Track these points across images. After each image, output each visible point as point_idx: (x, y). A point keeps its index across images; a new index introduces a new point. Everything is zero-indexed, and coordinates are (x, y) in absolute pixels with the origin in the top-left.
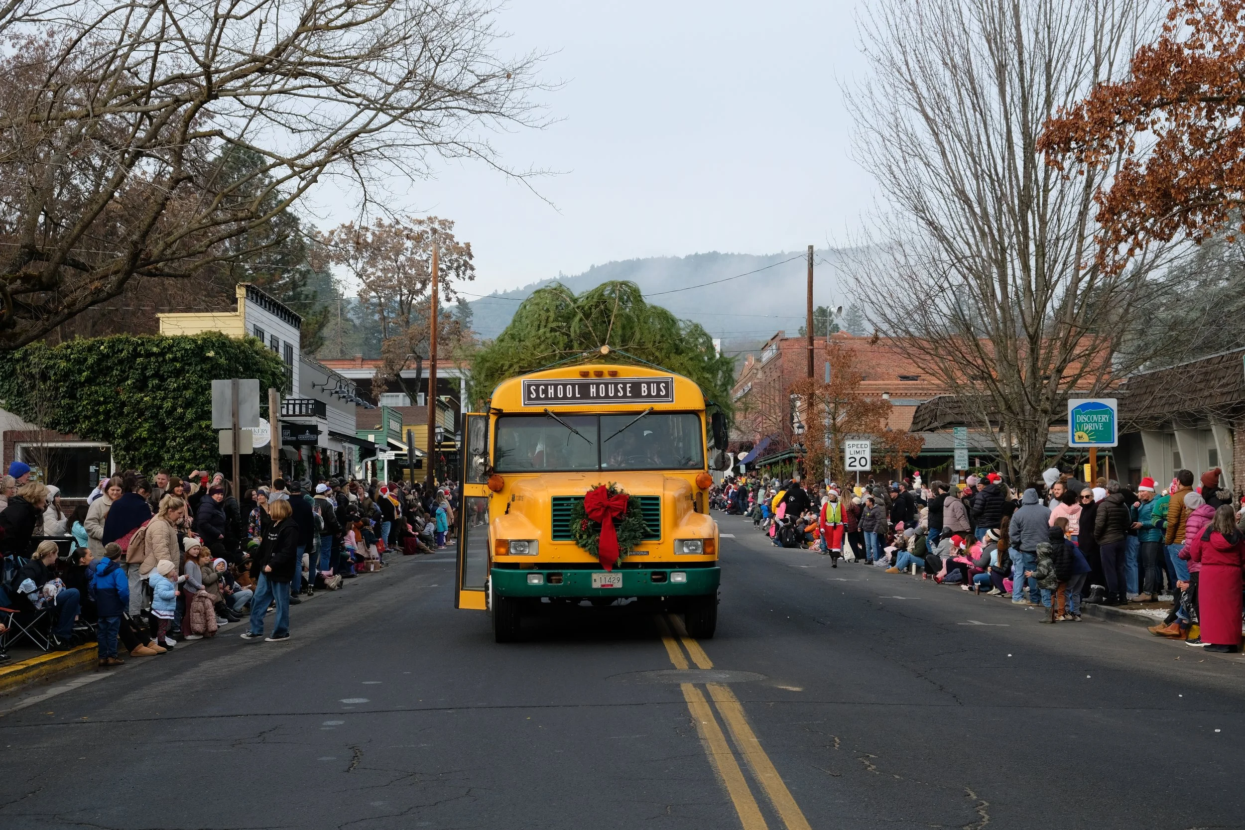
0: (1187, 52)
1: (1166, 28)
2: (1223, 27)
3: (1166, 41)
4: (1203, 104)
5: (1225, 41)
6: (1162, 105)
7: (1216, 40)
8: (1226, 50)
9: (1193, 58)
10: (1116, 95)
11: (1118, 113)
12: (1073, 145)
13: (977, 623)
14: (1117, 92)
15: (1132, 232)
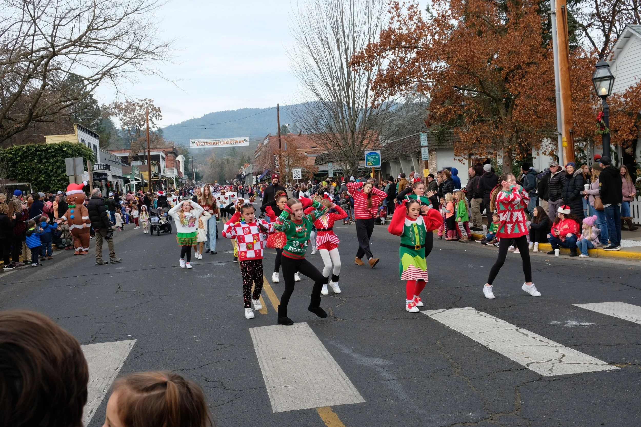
0: (397, 31)
1: (390, 23)
2: (409, 22)
3: (390, 28)
4: (403, 49)
5: (410, 27)
6: (390, 50)
7: (407, 27)
8: (410, 30)
9: (399, 33)
10: (374, 46)
11: (376, 52)
12: (361, 64)
13: (337, 227)
14: (375, 45)
15: (382, 93)
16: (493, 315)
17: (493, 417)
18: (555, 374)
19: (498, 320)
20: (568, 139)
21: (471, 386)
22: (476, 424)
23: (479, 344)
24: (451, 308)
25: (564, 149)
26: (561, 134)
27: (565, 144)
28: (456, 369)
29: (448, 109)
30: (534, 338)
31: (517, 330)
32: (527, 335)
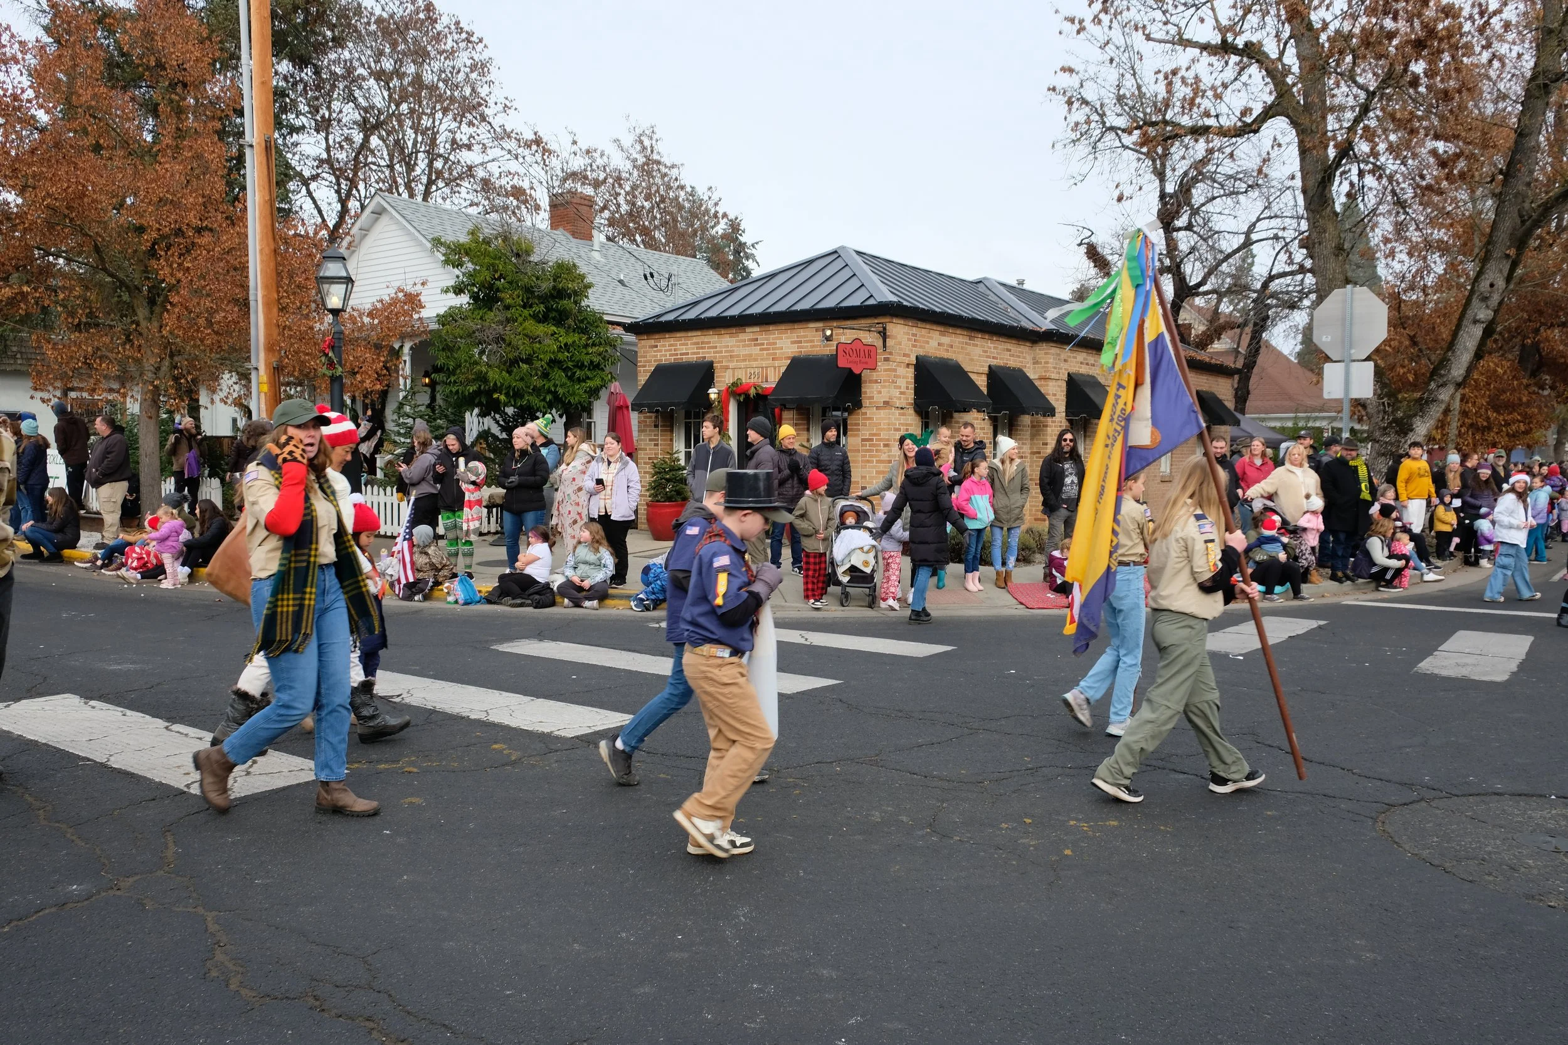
16: (118, 705)
17: (122, 885)
18: (238, 795)
19: (129, 712)
20: (269, 378)
21: (74, 838)
22: (86, 903)
23: (89, 760)
24: (25, 698)
25: (263, 396)
26: (256, 369)
27: (265, 388)
28: (41, 812)
29: (22, 293)
30: (200, 739)
31: (167, 728)
32: (186, 735)
